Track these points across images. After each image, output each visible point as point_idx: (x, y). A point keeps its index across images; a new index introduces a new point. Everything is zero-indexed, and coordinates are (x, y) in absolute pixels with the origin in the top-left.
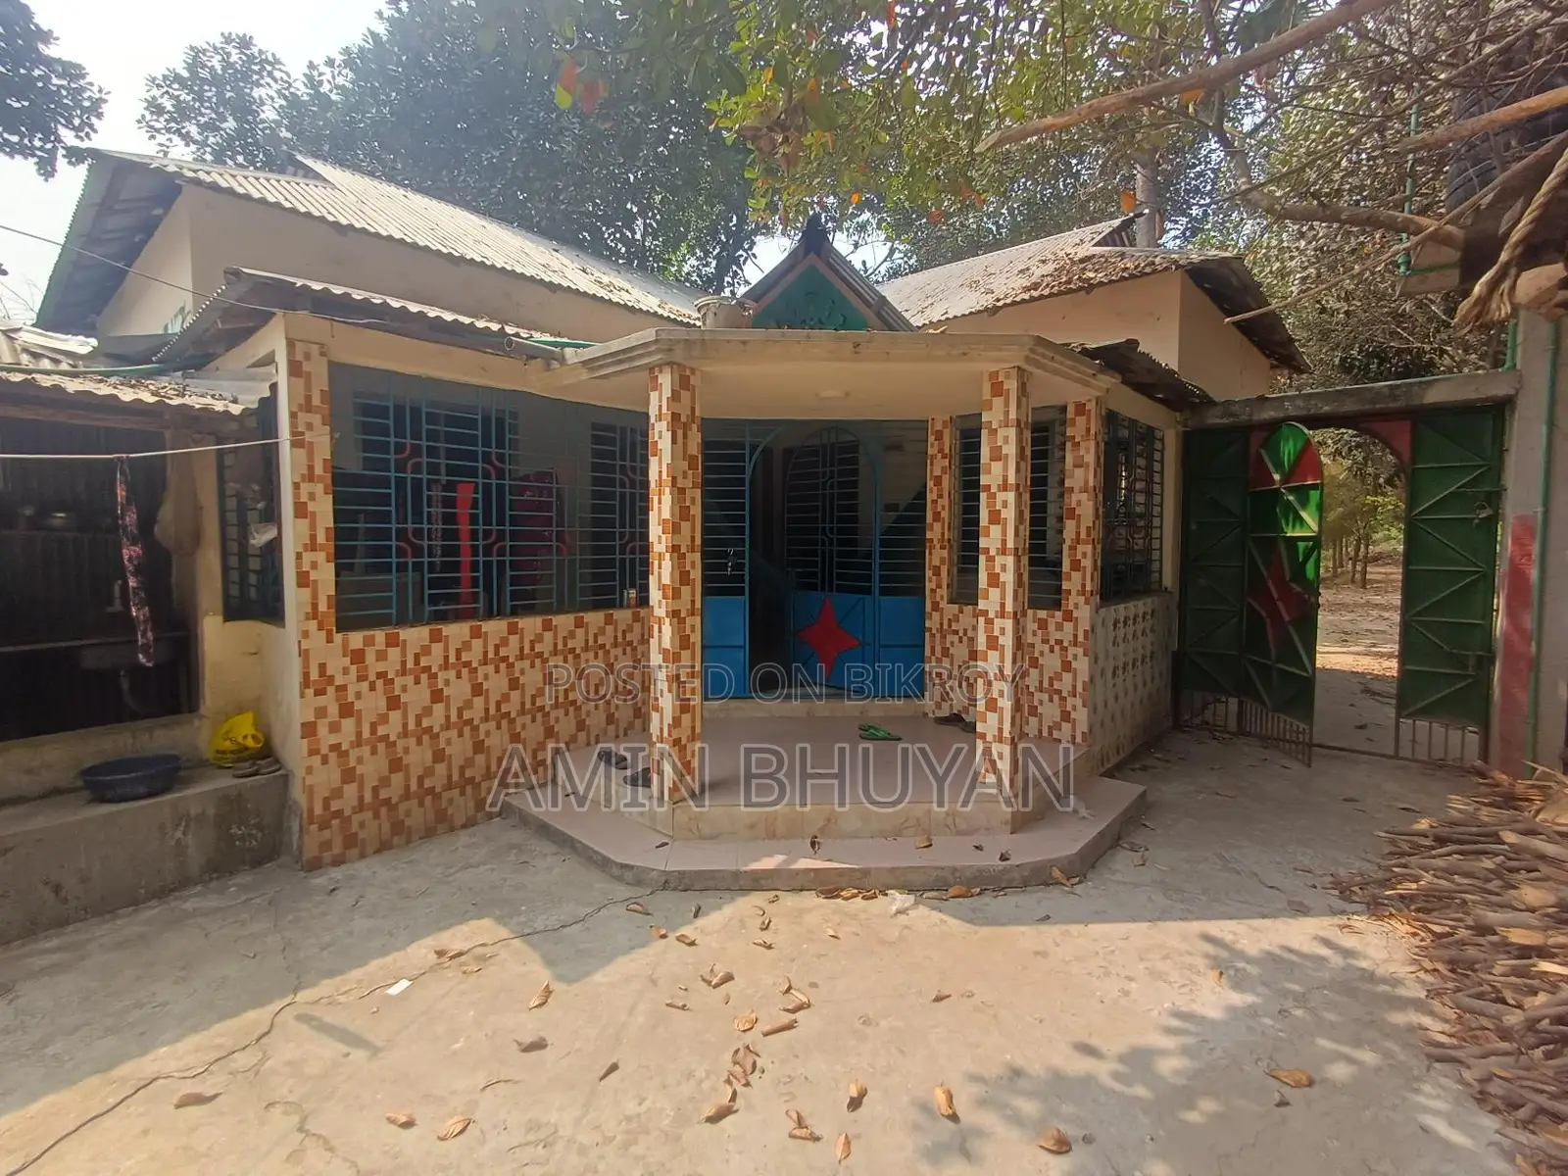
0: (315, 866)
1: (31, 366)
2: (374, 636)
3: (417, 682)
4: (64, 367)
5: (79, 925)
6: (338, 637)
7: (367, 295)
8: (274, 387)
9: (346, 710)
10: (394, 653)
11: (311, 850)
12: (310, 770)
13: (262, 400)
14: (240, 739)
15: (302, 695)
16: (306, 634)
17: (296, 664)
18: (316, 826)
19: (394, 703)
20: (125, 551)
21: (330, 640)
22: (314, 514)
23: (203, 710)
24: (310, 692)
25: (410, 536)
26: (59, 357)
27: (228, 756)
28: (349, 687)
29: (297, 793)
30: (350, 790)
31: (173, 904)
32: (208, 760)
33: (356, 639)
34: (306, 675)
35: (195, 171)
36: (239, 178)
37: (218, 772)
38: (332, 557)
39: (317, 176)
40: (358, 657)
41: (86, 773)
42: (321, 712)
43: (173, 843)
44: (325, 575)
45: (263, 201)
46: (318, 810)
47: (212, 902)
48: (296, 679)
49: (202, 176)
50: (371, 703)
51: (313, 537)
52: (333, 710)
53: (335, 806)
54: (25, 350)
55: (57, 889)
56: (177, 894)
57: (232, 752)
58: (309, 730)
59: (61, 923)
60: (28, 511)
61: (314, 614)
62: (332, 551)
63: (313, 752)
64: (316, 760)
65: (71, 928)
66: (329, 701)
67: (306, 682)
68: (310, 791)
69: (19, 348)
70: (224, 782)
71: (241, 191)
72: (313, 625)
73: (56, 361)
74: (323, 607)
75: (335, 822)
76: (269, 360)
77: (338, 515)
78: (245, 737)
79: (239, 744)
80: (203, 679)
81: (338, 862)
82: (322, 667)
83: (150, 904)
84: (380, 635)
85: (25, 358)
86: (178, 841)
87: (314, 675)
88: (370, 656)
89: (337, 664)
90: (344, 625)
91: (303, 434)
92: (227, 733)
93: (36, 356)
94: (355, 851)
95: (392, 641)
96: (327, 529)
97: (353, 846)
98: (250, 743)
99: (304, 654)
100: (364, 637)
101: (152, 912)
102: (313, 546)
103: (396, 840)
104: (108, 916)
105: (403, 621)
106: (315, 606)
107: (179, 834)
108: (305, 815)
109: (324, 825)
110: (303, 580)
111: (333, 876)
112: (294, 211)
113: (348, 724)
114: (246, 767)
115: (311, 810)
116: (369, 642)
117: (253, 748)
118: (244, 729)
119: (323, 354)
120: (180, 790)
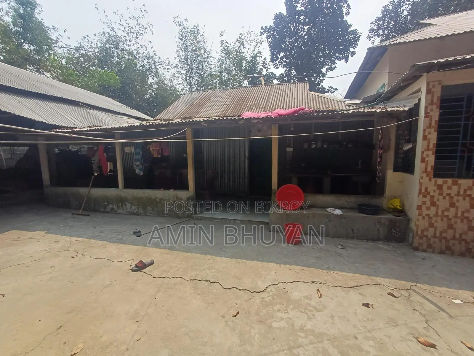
0: (416, 249)
1: (349, 109)
2: (447, 181)
3: (464, 199)
4: (355, 107)
5: (356, 240)
6: (433, 180)
7: (463, 56)
8: (419, 100)
9: (433, 204)
10: (455, 188)
11: (416, 244)
12: (418, 220)
13: (415, 105)
14: (395, 206)
15: (418, 196)
16: (422, 178)
17: (417, 187)
18: (418, 237)
19: (452, 205)
20: (378, 151)
21: (430, 180)
22: (429, 139)
23: (384, 195)
24: (421, 196)
25: (468, 145)
26: (354, 105)
27: (391, 209)
28: (435, 197)
29: (413, 225)
30: (431, 230)
31: (376, 244)
32: (385, 209)
33: (440, 181)
34: (420, 190)
35: (393, 41)
36: (405, 37)
37: (389, 213)
38: (434, 153)
39: (430, 24)
40: (440, 187)
41: (360, 205)
42: (424, 203)
43: (377, 228)
44: (431, 159)
45: (415, 41)
46: (420, 233)
47: (386, 247)
48: (417, 191)
49: (395, 42)
50: (443, 204)
51: (428, 146)
52: (428, 203)
53: (425, 233)
54: (347, 105)
55: (353, 230)
56: (377, 242)
57: (393, 209)
58: (419, 207)
59: (353, 238)
60: (345, 143)
61: (426, 171)
62: (435, 151)
63: (419, 215)
64: (421, 217)
65: (354, 240)
66: (427, 200)
67: (420, 192)
68: (417, 226)
69: (346, 105)
70: (390, 216)
71: (407, 41)
72: (425, 175)
73: (353, 106)
74: (429, 169)
75: (425, 238)
76: (419, 91)
77: (439, 139)
78: (397, 205)
79: (395, 207)
80: (386, 187)
81: (424, 251)
82: (426, 189)
83: (370, 241)
84: (450, 181)
85: (347, 107)
86: (378, 228)
87: (423, 191)
88: (445, 187)
89: (432, 188)
90: (436, 176)
91: (429, 113)
92: (391, 203)
93: (349, 106)
94: (431, 250)
95: (455, 183)
96: (434, 143)
97: (430, 248)
98: (398, 207)
99: (421, 184)
100: (443, 181)
101: (371, 244)
102: (428, 149)
103: (447, 252)
104: (362, 241)
105: (460, 177)
106: (426, 169)
107: (379, 226)
108: (415, 233)
109: (421, 238)
110: (423, 160)
111: (423, 255)
112: (425, 39)
113: (433, 209)
114: (397, 214)
115: (417, 232)
116: (445, 183)
117: (399, 209)
118: (397, 203)
119: (440, 84)
120: (380, 215)
